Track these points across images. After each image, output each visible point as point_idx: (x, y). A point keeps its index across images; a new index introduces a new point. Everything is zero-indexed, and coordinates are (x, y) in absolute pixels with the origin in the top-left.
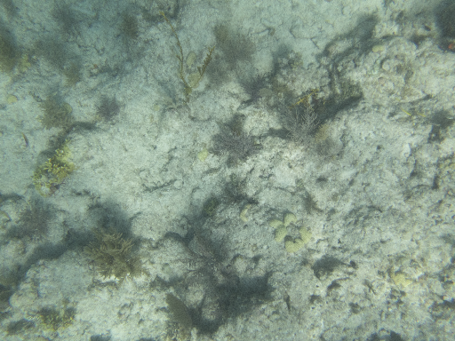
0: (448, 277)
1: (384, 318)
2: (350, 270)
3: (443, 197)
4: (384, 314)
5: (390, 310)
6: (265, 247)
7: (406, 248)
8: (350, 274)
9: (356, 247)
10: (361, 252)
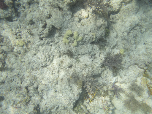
0: (3, 55)
1: (19, 25)
2: (42, 36)
3: (22, 86)
4: (19, 27)
6: (79, 27)
7: (25, 57)
8: (41, 35)
9: (44, 47)
10: (42, 46)
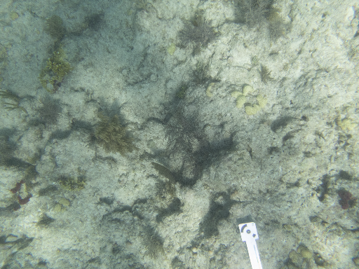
5: (338, 153)
